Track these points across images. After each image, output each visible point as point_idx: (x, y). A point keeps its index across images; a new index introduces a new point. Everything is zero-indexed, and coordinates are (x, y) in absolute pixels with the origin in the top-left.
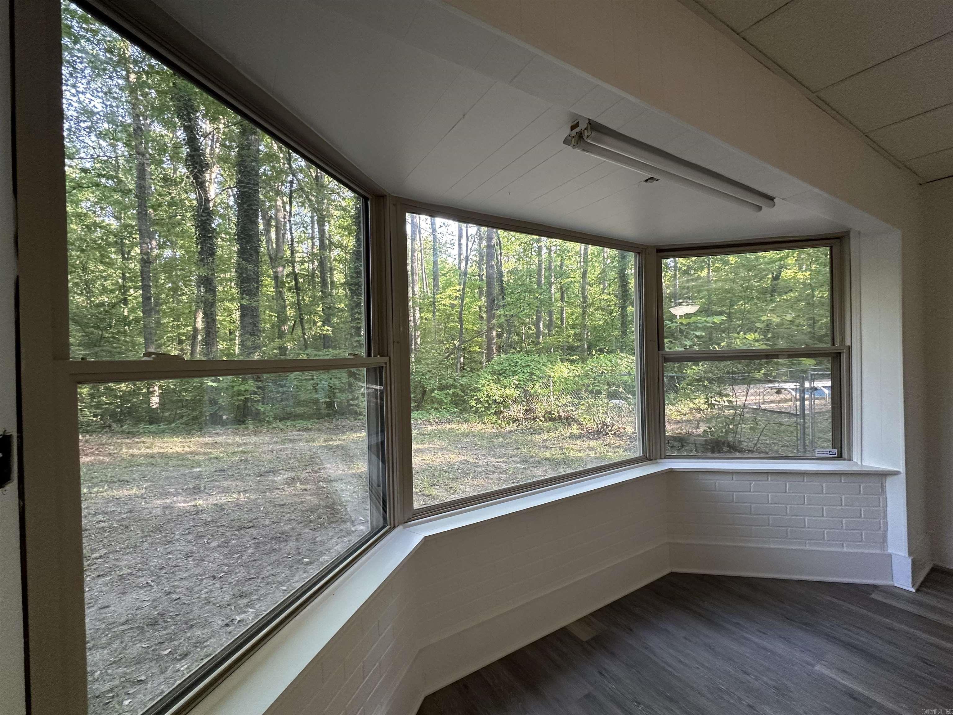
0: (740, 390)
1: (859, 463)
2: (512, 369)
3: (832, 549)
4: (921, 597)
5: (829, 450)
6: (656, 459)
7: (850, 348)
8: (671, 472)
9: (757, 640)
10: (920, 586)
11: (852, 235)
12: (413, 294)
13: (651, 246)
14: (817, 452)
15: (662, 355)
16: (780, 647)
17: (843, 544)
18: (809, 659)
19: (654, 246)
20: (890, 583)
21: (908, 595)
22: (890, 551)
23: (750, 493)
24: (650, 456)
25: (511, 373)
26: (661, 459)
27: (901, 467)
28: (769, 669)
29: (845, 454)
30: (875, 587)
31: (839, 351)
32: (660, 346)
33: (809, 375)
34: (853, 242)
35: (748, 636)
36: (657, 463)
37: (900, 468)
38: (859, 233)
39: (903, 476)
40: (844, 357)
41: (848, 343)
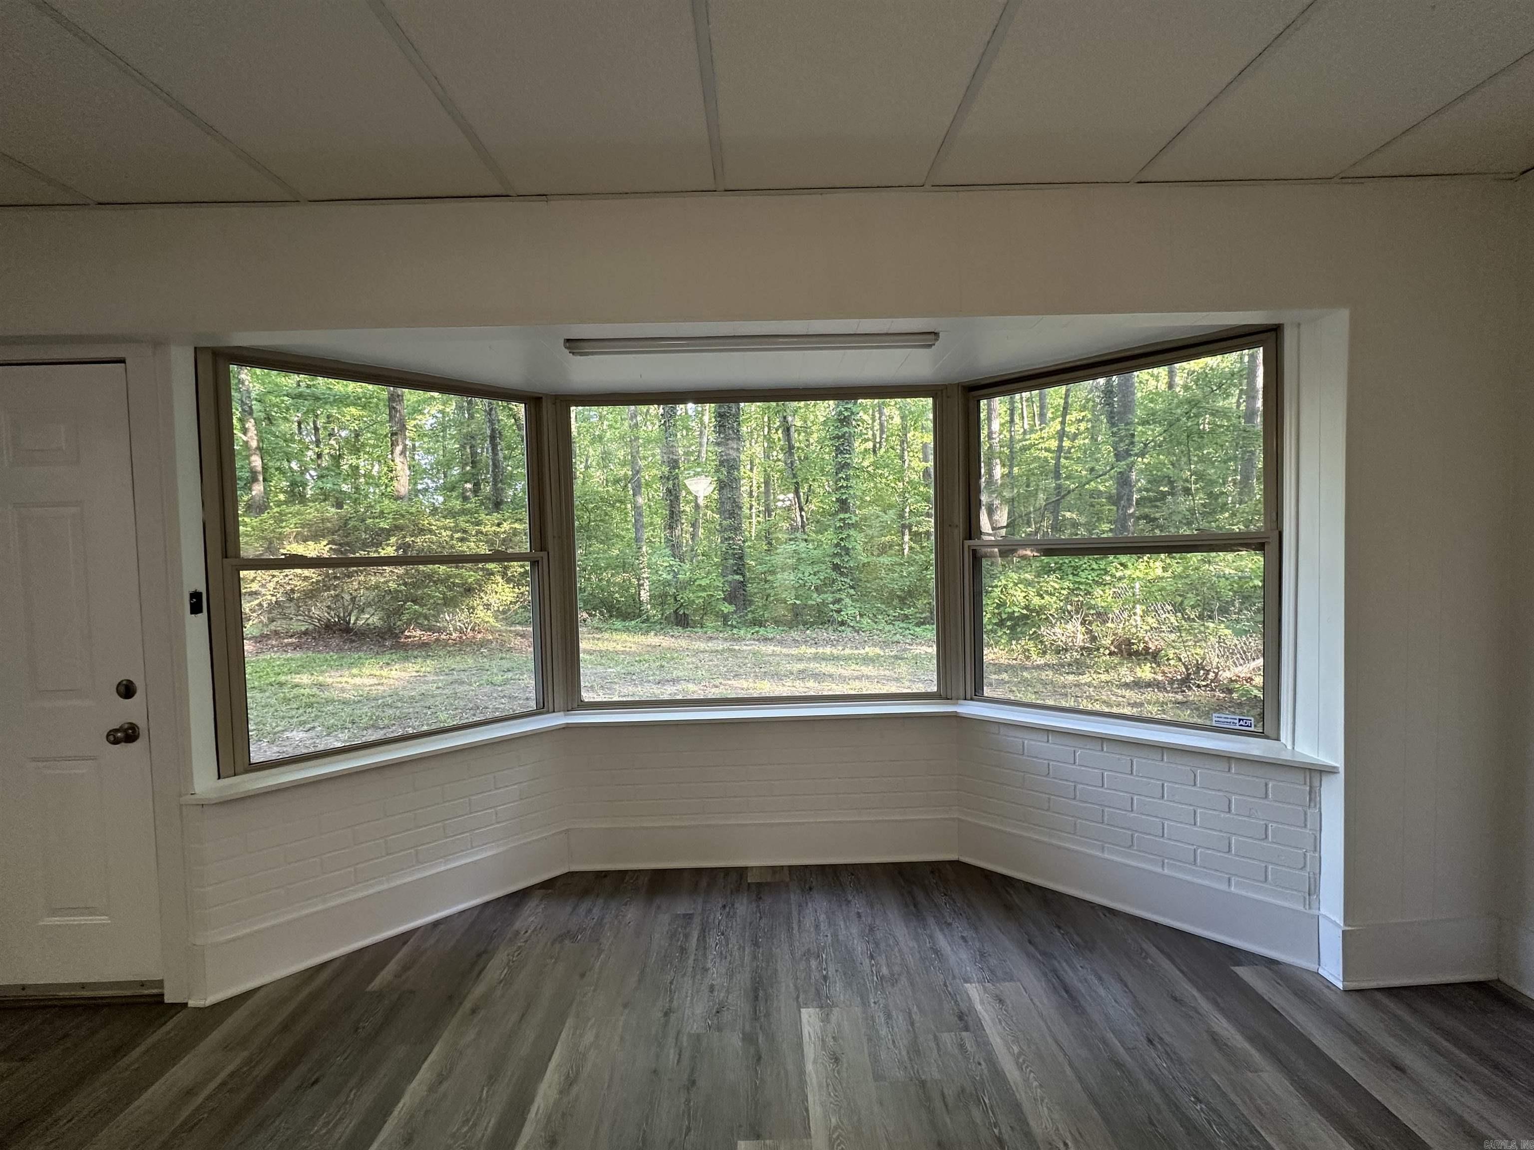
1: (1289, 747)
2: (1073, 564)
3: (1206, 882)
5: (1238, 717)
11: (1286, 330)
12: (990, 436)
14: (1214, 719)
15: (969, 546)
17: (1229, 880)
22: (1320, 910)
23: (1074, 767)
25: (1070, 569)
27: (1338, 762)
31: (1263, 541)
37: (1336, 762)
38: (1298, 329)
39: (1341, 776)
41: (1282, 527)
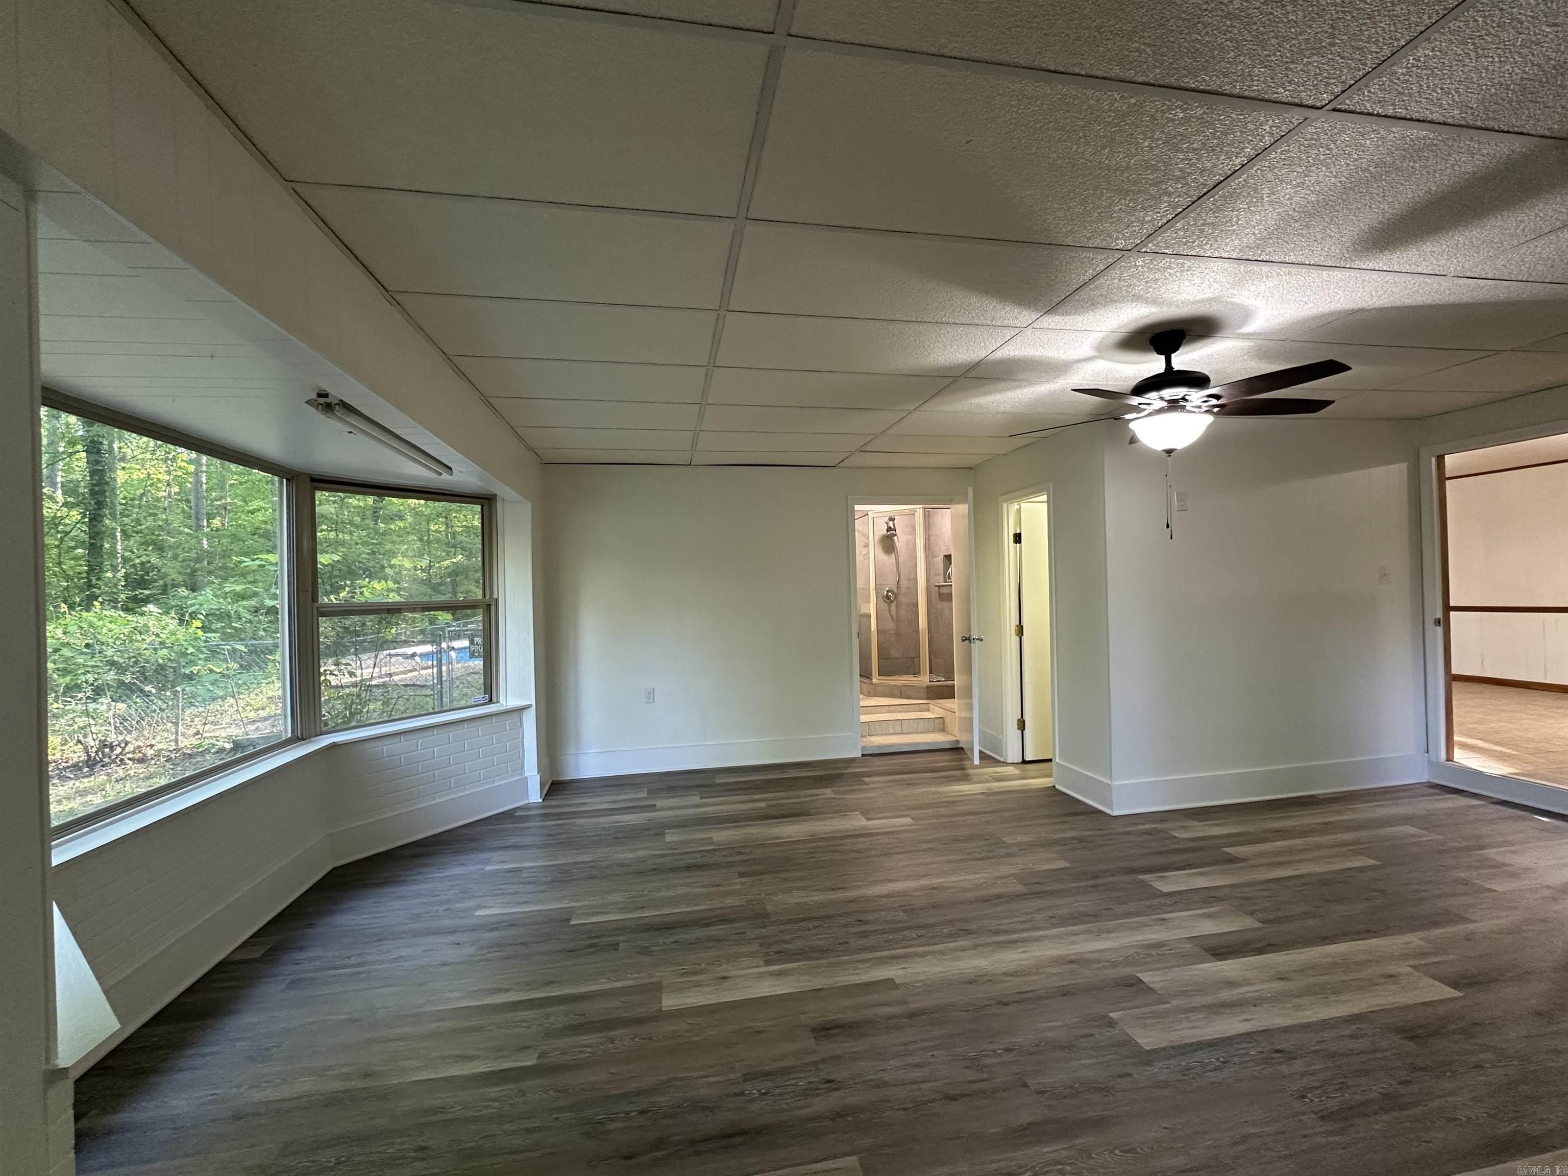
0: (367, 659)
1: (504, 703)
4: (546, 803)
5: (483, 698)
6: (309, 738)
7: (497, 600)
8: (334, 746)
9: (438, 875)
10: (546, 796)
11: (498, 499)
13: (304, 474)
14: (474, 702)
15: (318, 608)
16: (458, 871)
17: (494, 780)
18: (480, 867)
19: (309, 474)
20: (526, 802)
21: (538, 805)
22: (526, 774)
23: (417, 752)
24: (302, 734)
26: (316, 736)
28: (452, 886)
29: (494, 699)
30: (517, 808)
31: (489, 603)
32: (315, 598)
33: (447, 632)
34: (499, 504)
35: (427, 876)
36: (312, 742)
37: (532, 702)
38: (503, 499)
39: (534, 708)
40: (493, 608)
41: (495, 596)
